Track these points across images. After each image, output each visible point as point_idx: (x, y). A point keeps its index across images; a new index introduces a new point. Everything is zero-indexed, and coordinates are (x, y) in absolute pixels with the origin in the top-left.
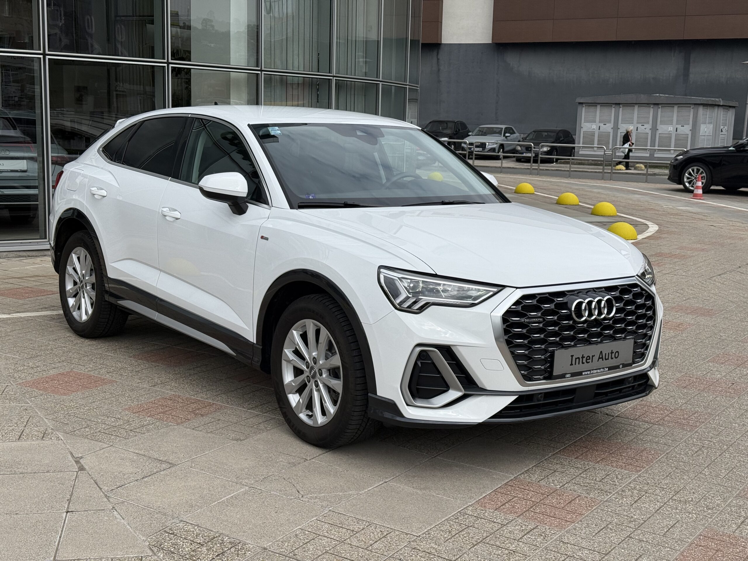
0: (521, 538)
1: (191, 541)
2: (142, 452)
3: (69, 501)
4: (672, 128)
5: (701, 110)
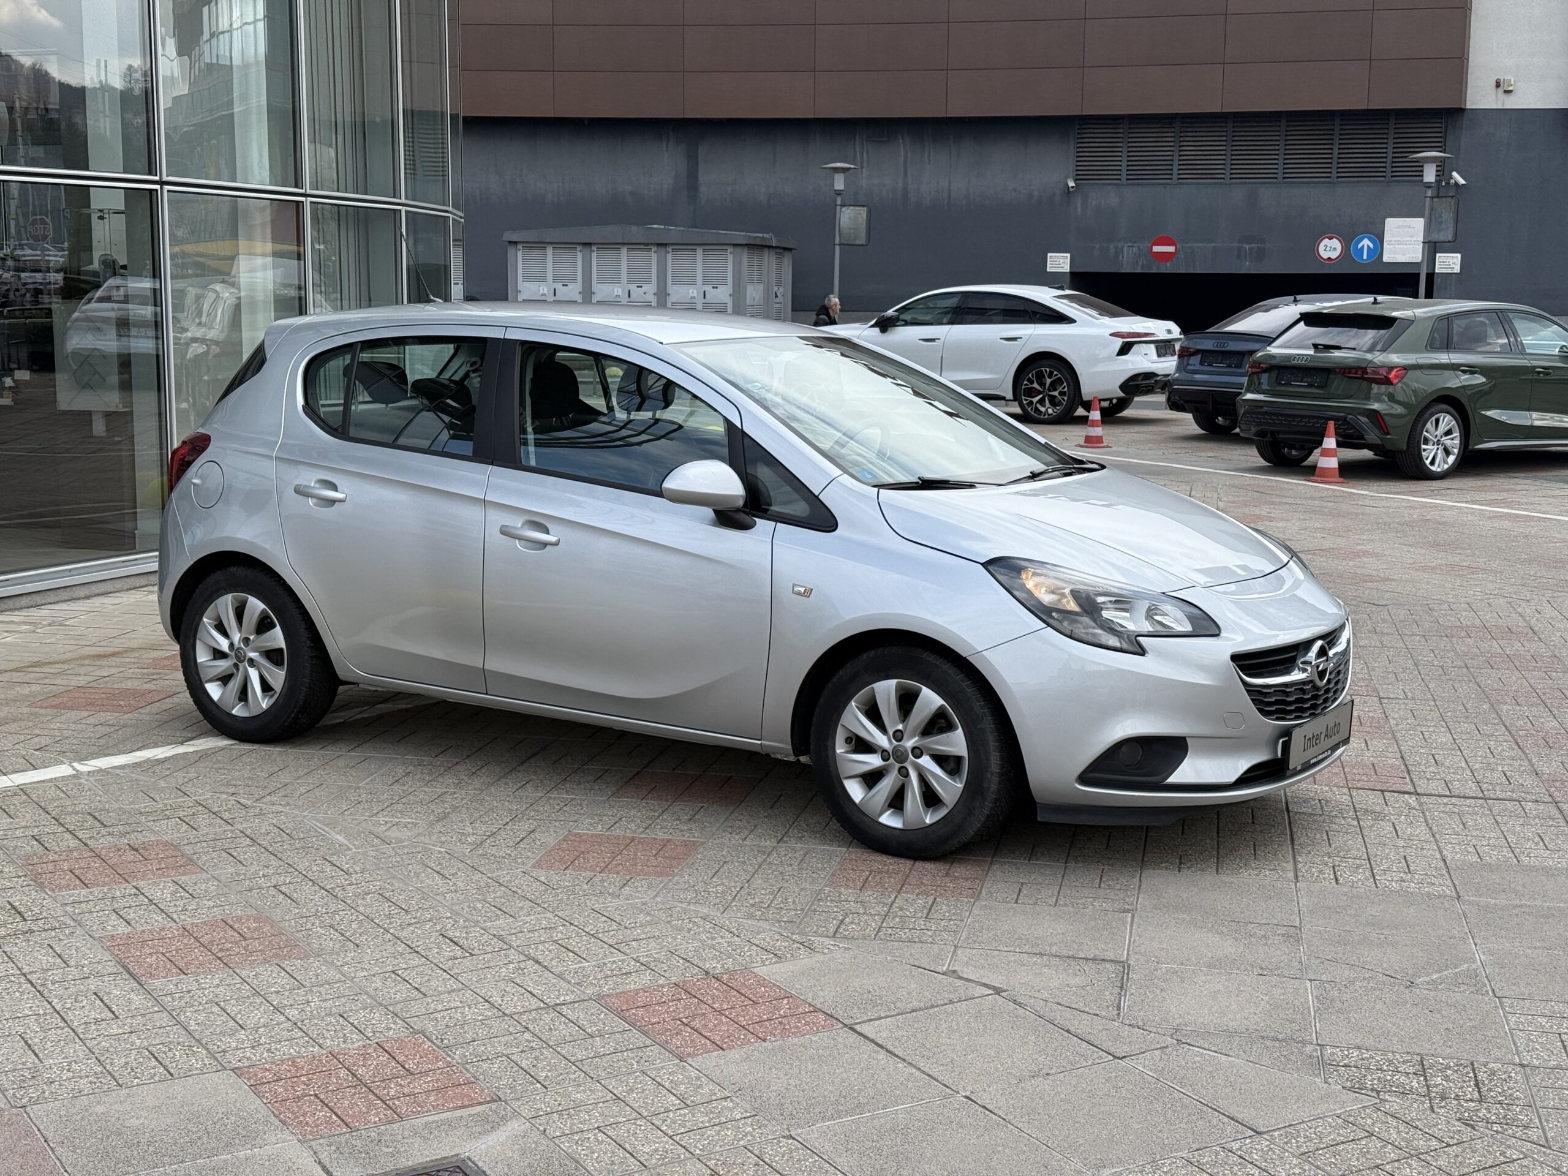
4: (695, 291)
5: (745, 256)
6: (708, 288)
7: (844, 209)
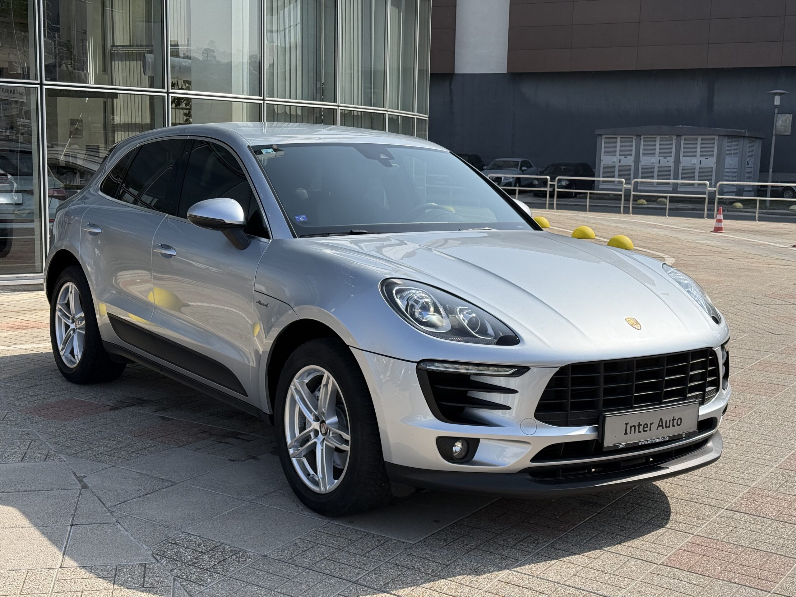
0: (514, 545)
1: (193, 549)
2: (144, 472)
3: (74, 515)
4: (695, 161)
5: (726, 141)
6: (703, 159)
7: (779, 115)
